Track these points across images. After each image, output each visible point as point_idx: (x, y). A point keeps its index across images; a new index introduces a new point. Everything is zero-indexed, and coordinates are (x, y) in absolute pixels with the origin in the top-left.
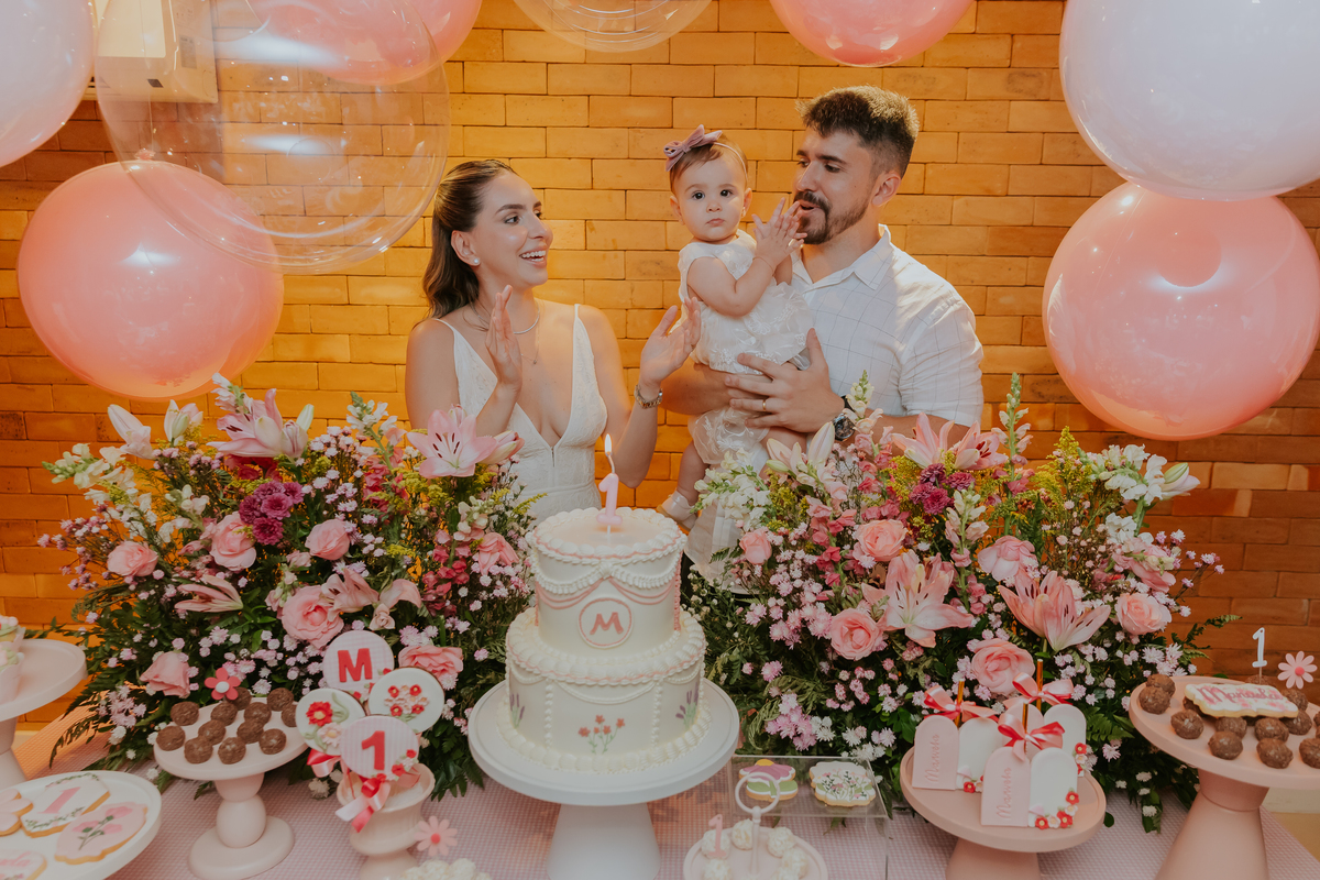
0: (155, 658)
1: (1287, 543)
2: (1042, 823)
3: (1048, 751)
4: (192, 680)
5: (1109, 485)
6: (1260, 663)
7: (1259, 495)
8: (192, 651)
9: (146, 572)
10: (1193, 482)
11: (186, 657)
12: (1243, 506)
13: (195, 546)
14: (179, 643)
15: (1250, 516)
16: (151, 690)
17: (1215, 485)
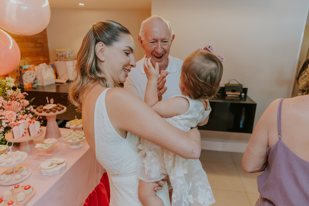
6: (48, 102)
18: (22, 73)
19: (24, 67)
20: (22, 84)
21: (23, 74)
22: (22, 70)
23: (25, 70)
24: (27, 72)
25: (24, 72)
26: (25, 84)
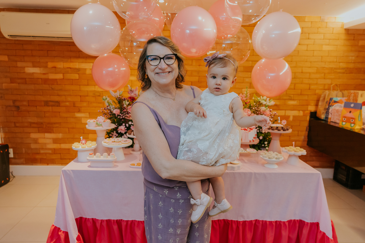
0: (119, 127)
1: (299, 126)
2: (250, 141)
3: (250, 132)
4: (125, 130)
5: (261, 102)
6: (279, 122)
7: (294, 117)
8: (125, 125)
9: (119, 114)
10: (274, 103)
11: (125, 127)
12: (291, 119)
13: (125, 110)
14: (124, 124)
15: (293, 120)
16: (119, 132)
17: (286, 115)
18: (330, 104)
19: (335, 99)
20: (327, 116)
21: (331, 106)
22: (331, 101)
23: (335, 102)
24: (336, 104)
25: (333, 104)
26: (330, 116)
